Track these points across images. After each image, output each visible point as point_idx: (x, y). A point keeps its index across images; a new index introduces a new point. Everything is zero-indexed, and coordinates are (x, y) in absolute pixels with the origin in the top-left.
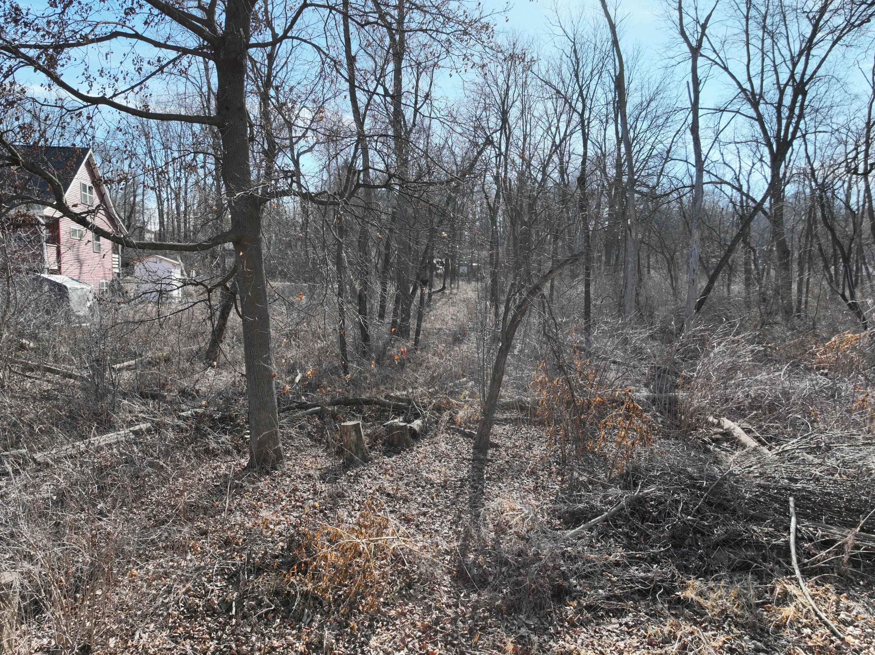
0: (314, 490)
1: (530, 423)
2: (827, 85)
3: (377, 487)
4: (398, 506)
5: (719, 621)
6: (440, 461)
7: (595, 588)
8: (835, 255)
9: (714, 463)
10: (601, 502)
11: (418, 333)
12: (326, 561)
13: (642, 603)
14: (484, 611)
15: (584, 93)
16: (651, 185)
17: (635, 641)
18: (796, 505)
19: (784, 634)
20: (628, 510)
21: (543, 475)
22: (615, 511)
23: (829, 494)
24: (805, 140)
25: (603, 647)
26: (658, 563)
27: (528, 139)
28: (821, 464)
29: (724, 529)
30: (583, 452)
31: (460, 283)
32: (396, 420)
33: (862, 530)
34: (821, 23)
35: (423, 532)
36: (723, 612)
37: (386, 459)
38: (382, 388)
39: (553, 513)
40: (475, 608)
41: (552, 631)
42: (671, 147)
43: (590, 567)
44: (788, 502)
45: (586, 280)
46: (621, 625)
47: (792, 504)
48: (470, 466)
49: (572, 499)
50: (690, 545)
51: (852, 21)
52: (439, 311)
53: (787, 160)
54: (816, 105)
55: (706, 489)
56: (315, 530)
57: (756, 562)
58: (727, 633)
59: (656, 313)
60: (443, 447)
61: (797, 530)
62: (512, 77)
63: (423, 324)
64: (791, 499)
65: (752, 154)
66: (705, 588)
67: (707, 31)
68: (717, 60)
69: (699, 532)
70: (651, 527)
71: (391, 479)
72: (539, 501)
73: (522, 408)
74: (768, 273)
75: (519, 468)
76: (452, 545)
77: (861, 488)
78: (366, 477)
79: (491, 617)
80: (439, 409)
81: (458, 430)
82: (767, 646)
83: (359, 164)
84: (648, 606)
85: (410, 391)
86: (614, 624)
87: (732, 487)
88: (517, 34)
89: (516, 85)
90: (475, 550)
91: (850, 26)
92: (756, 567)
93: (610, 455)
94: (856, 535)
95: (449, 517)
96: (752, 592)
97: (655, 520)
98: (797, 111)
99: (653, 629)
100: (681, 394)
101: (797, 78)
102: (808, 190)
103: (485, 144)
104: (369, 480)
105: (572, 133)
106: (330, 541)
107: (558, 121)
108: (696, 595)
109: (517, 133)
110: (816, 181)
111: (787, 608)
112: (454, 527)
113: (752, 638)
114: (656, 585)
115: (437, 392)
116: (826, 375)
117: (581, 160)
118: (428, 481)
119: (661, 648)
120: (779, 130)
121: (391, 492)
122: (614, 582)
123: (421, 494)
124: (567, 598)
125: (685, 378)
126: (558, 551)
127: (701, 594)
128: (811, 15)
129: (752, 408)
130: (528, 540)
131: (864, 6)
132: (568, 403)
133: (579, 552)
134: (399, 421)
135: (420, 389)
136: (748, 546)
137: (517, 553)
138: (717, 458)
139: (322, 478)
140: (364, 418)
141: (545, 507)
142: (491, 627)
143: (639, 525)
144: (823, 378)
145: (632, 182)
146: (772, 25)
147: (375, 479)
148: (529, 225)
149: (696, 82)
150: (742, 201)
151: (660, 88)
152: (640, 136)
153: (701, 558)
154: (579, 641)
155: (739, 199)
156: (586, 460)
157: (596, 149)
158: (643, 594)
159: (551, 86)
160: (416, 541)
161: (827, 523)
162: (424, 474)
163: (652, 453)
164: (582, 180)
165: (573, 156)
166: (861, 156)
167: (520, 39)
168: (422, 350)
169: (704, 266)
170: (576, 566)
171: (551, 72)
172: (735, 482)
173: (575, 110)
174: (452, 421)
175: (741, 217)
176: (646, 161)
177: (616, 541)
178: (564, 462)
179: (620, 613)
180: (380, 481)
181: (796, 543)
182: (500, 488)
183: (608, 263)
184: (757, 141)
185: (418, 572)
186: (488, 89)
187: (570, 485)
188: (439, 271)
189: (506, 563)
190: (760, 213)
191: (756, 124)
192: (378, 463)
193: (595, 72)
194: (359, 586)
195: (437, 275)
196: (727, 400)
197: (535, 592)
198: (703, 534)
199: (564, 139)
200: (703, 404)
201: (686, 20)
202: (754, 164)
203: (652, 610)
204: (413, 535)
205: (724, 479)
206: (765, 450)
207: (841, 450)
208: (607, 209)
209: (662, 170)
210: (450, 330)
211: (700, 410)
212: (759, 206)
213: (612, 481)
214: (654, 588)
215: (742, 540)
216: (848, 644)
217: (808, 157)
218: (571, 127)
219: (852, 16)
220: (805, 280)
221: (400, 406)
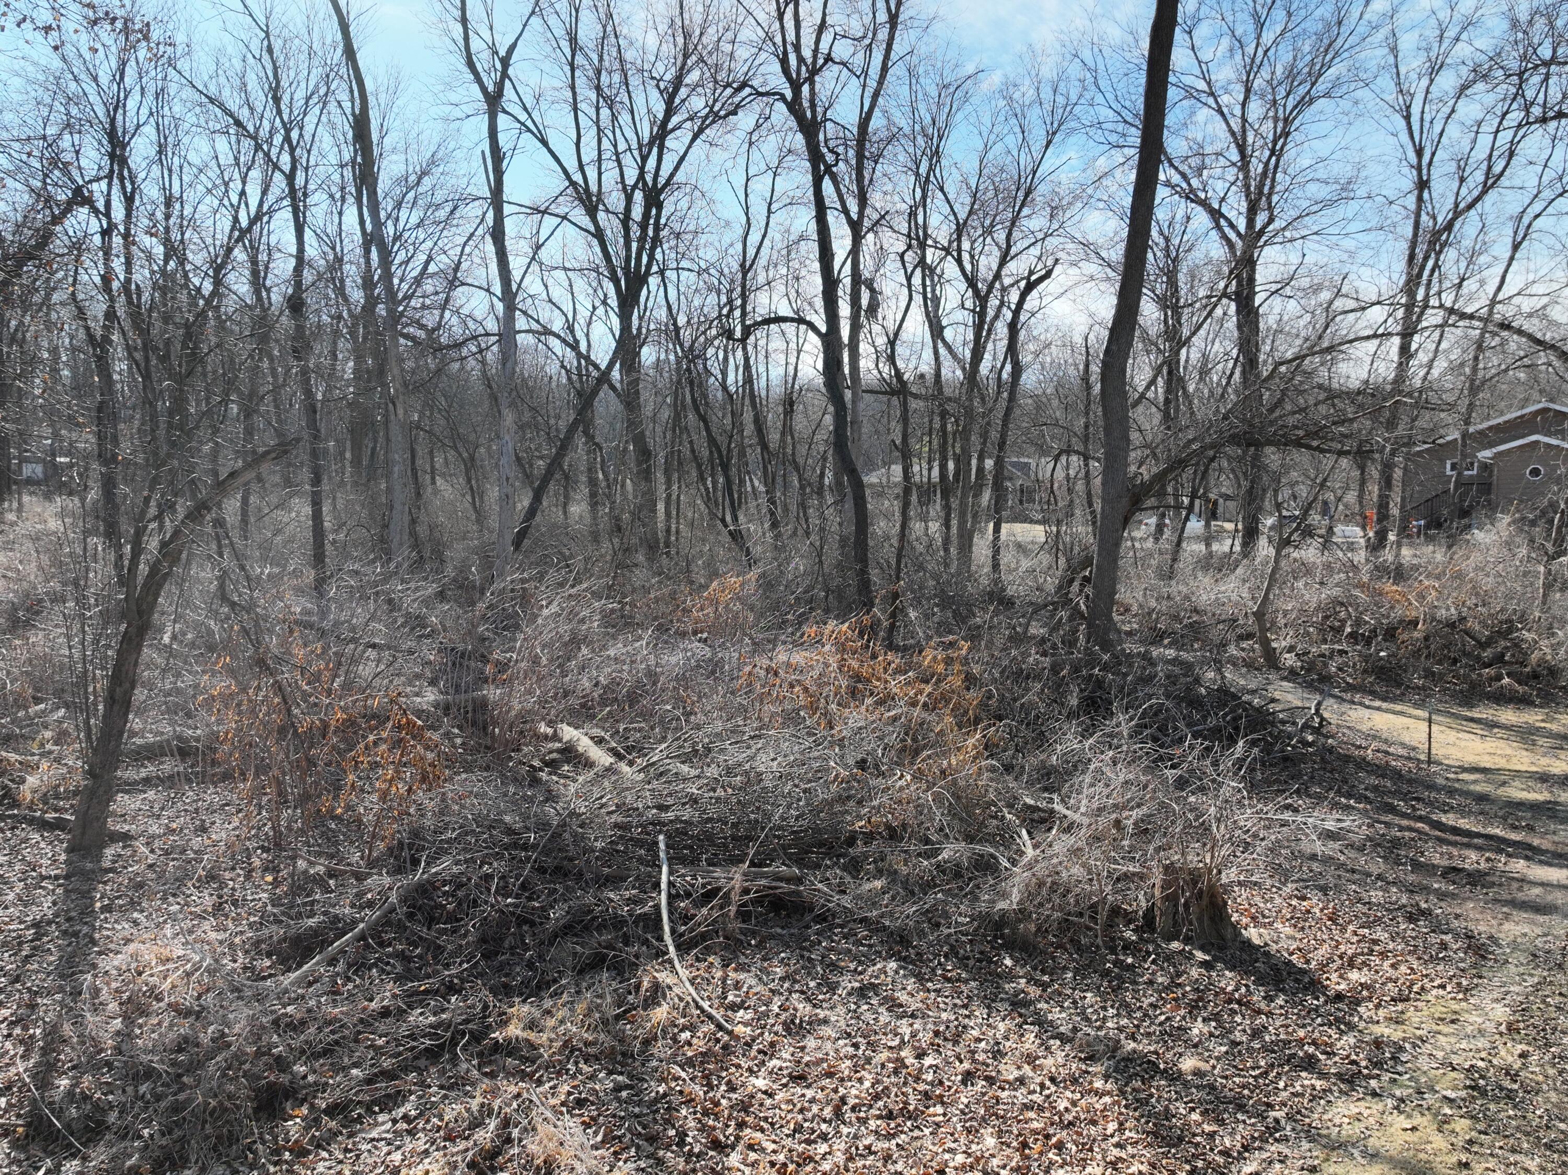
1: (204, 779)
2: (688, 198)
5: (560, 1062)
7: (343, 1068)
8: (711, 460)
9: (547, 800)
10: (353, 906)
13: (433, 1070)
15: (294, 135)
16: (430, 325)
17: (421, 1143)
18: (667, 846)
19: (655, 1051)
20: (402, 911)
21: (233, 880)
22: (379, 918)
23: (710, 820)
24: (663, 280)
26: (458, 992)
27: (177, 206)
28: (699, 777)
29: (566, 906)
30: (318, 820)
33: (752, 864)
34: (677, 101)
36: (566, 1044)
39: (256, 947)
42: (460, 263)
43: (333, 1032)
44: (657, 843)
45: (314, 494)
46: (395, 1122)
47: (662, 846)
48: (59, 891)
49: (293, 912)
50: (511, 948)
51: (716, 108)
53: (642, 306)
54: (677, 227)
55: (534, 847)
57: (614, 949)
58: (573, 1076)
59: (447, 553)
61: (671, 884)
64: (661, 837)
65: (591, 291)
66: (537, 1014)
67: (511, 71)
68: (529, 123)
69: (526, 921)
70: (444, 931)
72: (225, 930)
73: (184, 751)
74: (623, 486)
75: (179, 873)
76: (13, 1070)
77: (750, 803)
81: (26, 817)
82: (631, 1076)
84: (443, 1072)
86: (383, 1125)
87: (575, 835)
89: (142, 93)
90: (74, 1067)
91: (715, 116)
92: (615, 956)
93: (369, 818)
94: (745, 874)
95: (5, 1012)
96: (608, 999)
97: (453, 918)
98: (650, 233)
99: (452, 1110)
100: (493, 693)
101: (649, 178)
102: (672, 357)
103: (73, 201)
105: (270, 212)
107: (244, 181)
108: (524, 1029)
110: (681, 346)
111: (658, 1009)
112: (17, 1030)
113: (610, 1073)
114: (456, 1031)
116: (705, 640)
117: (293, 262)
119: (467, 1139)
120: (628, 259)
122: (381, 1047)
124: (288, 1105)
125: (498, 663)
126: (266, 1019)
127: (532, 1025)
128: (662, 86)
129: (604, 702)
130: (198, 1014)
131: (729, 91)
132: (282, 731)
133: (309, 1011)
136: (600, 928)
137: (174, 1046)
138: (550, 791)
141: (237, 940)
143: (425, 932)
144: (701, 645)
145: (395, 317)
146: (610, 86)
148: (181, 378)
149: (497, 155)
150: (579, 367)
151: (439, 155)
152: (406, 234)
153: (530, 965)
155: (575, 363)
156: (322, 834)
157: (327, 249)
158: (433, 1054)
159: (223, 108)
161: (709, 864)
163: (443, 800)
164: (296, 304)
166: (737, 313)
169: (525, 472)
170: (303, 1037)
171: (222, 80)
172: (581, 826)
173: (276, 167)
175: (579, 394)
176: (418, 281)
177: (383, 970)
178: (277, 845)
179: (389, 1102)
181: (669, 904)
182: (135, 923)
183: (356, 462)
184: (596, 270)
186: (74, 85)
187: (292, 886)
189: (149, 1073)
190: (606, 386)
191: (595, 242)
193: (315, 99)
196: (566, 694)
197: (217, 1113)
198: (532, 924)
199: (258, 217)
200: (530, 706)
201: (476, 44)
202: (594, 308)
203: (450, 1077)
205: (563, 825)
206: (624, 768)
207: (722, 751)
208: (351, 364)
209: (447, 301)
211: (524, 717)
212: (604, 377)
213: (373, 863)
214: (453, 1038)
215: (595, 918)
216: (737, 1038)
217: (669, 307)
219: (715, 101)
220: (674, 497)
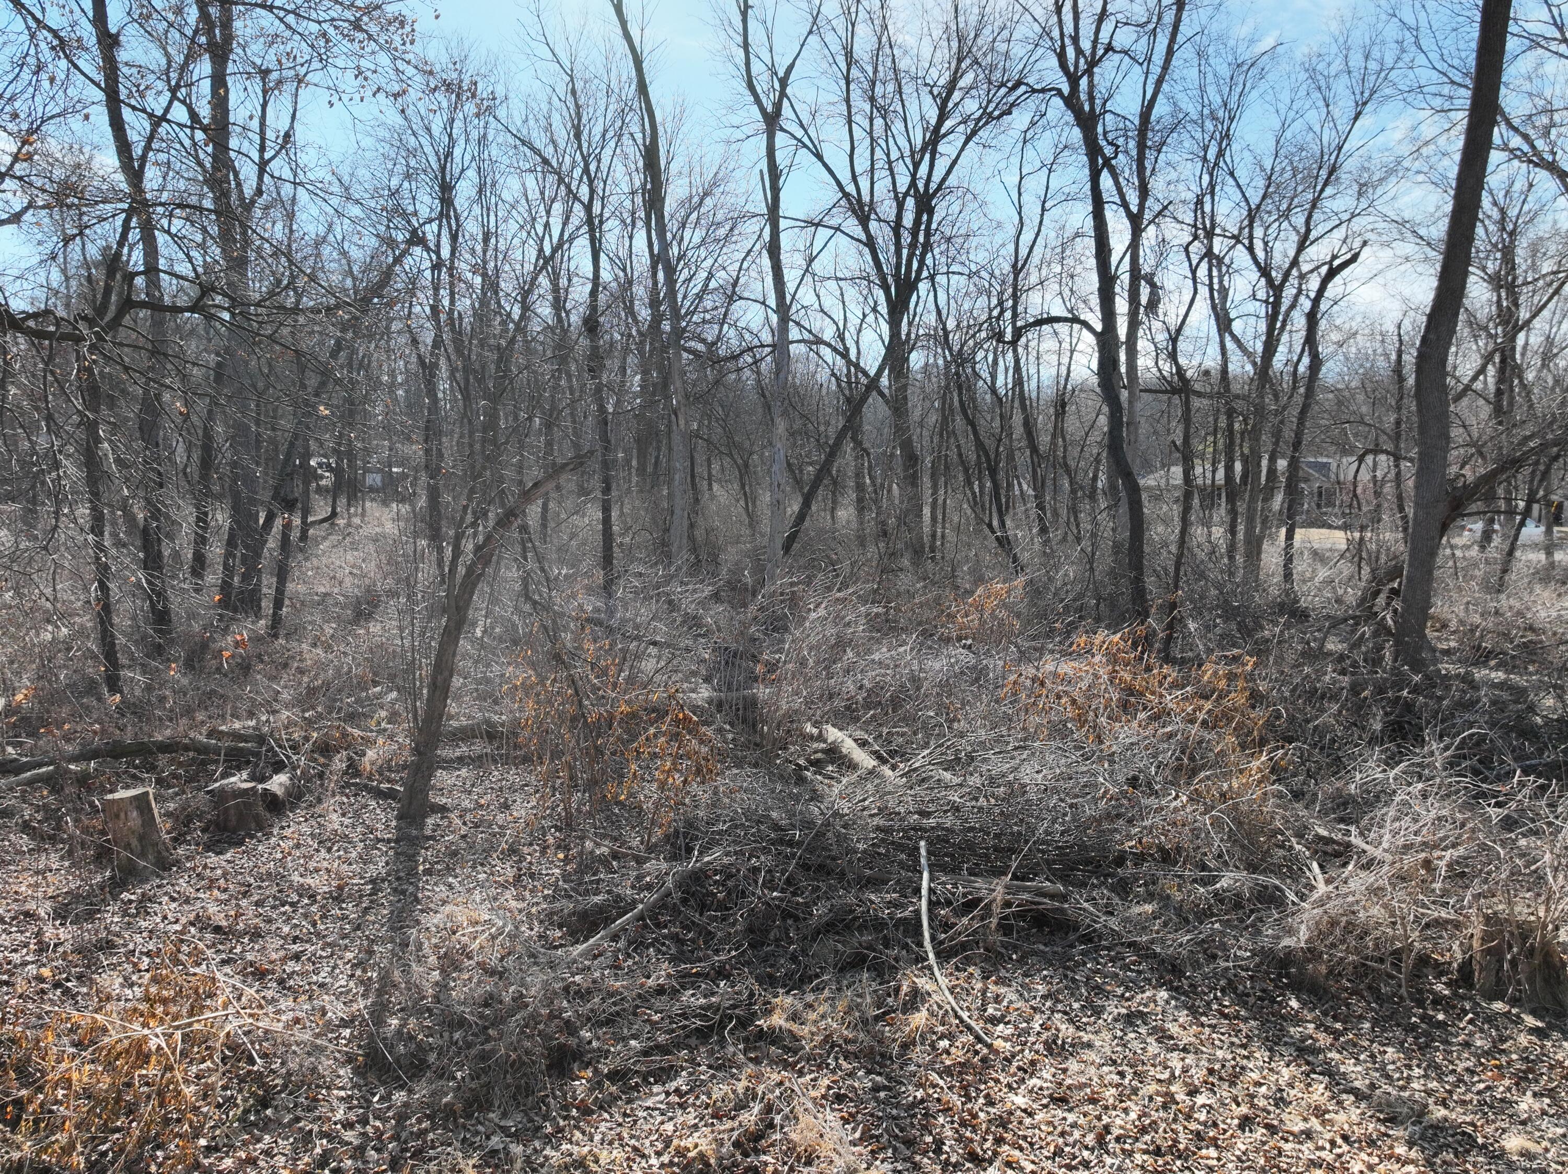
0: (39, 942)
1: (507, 761)
2: (959, 202)
3: (192, 917)
4: (238, 949)
5: (821, 1055)
6: (329, 850)
7: (624, 1039)
8: (979, 463)
9: (812, 799)
10: (633, 887)
11: (278, 604)
12: (69, 1088)
13: (703, 1050)
14: (419, 1121)
15: (593, 167)
16: (710, 339)
17: (691, 1117)
18: (929, 852)
19: (914, 1056)
20: (677, 896)
21: (530, 854)
22: (657, 900)
23: (972, 829)
24: (933, 285)
25: (638, 1138)
26: (727, 977)
27: (493, 241)
28: (961, 785)
29: (828, 904)
30: (603, 805)
31: (368, 504)
32: (233, 779)
33: (1015, 877)
34: (950, 105)
35: (295, 993)
36: (827, 1038)
37: (212, 859)
38: (200, 716)
39: (549, 918)
40: (401, 1118)
41: (549, 1130)
42: (738, 278)
43: (615, 1004)
44: (918, 849)
45: (604, 501)
46: (668, 1094)
47: (923, 852)
48: (391, 853)
49: (582, 889)
50: (777, 940)
51: (990, 109)
52: (324, 560)
53: (911, 312)
54: (948, 232)
55: (799, 844)
56: (42, 1026)
57: (874, 950)
58: (833, 1072)
59: (722, 556)
60: (335, 821)
61: (931, 891)
62: (458, 124)
63: (291, 587)
64: (922, 843)
65: (861, 299)
66: (800, 1007)
67: (789, 91)
68: (806, 140)
69: (790, 915)
70: (715, 918)
71: (224, 897)
72: (524, 900)
73: (491, 735)
74: (889, 491)
75: (486, 845)
76: (355, 1006)
77: (1013, 814)
78: (165, 899)
79: (433, 1129)
80: (325, 749)
81: (366, 786)
82: (889, 1079)
83: (136, 259)
84: (711, 1053)
85: (264, 718)
86: (657, 1096)
87: (838, 835)
88: (466, 45)
89: (467, 141)
90: (402, 1010)
91: (987, 117)
92: (875, 958)
93: (648, 806)
94: (1006, 887)
95: (349, 955)
96: (869, 1000)
97: (722, 906)
98: (921, 239)
99: (720, 1091)
100: (762, 692)
101: (921, 186)
102: (941, 362)
103: (410, 242)
104: (174, 905)
105: (571, 240)
106: (78, 1045)
107: (548, 212)
108: (787, 1020)
109: (472, 228)
110: (950, 350)
111: (917, 1015)
112: (359, 972)
113: (869, 1072)
114: (725, 1015)
115: (320, 716)
116: (970, 647)
117: (589, 286)
118: (303, 891)
119: (733, 1118)
120: (898, 266)
121: (224, 923)
122: (657, 1023)
123: (289, 918)
124: (576, 1066)
125: (767, 663)
126: (558, 986)
127: (794, 1017)
128: (935, 92)
129: (868, 706)
130: (501, 975)
131: (1003, 90)
132: (574, 719)
133: (594, 982)
134: (239, 780)
135: (285, 714)
136: (863, 927)
137: (481, 1001)
138: (815, 791)
139: (61, 914)
140: (159, 781)
141: (534, 910)
142: (433, 1148)
143: (696, 917)
144: (965, 652)
145: (679, 333)
146: (884, 96)
147: (187, 901)
148: (495, 398)
149: (774, 172)
150: (848, 375)
151: (720, 176)
152: (690, 253)
153: (794, 958)
154: (597, 1138)
155: (845, 371)
156: (607, 818)
157: (617, 270)
158: (703, 1034)
159: (533, 149)
160: (278, 1012)
161: (970, 874)
162: (296, 878)
163: (715, 794)
164: (591, 325)
165: (575, 280)
166: (1008, 315)
167: (472, 55)
168: (288, 636)
169: (795, 479)
170: (589, 1006)
171: (531, 122)
172: (844, 827)
173: (576, 198)
174: (353, 768)
175: (848, 400)
176: (700, 297)
177: (659, 951)
178: (569, 825)
179: (665, 1074)
180: (199, 904)
181: (930, 911)
182: (451, 887)
183: (641, 470)
184: (867, 278)
185: (284, 1071)
186: (413, 139)
187: (580, 864)
188: (323, 482)
189: (462, 1023)
190: (874, 393)
191: (866, 251)
192: (194, 869)
193: (611, 133)
194: (148, 1125)
195: (319, 490)
196: (831, 696)
197: (516, 1066)
198: (796, 919)
199: (560, 245)
200: (797, 706)
201: (757, 67)
202: (865, 316)
203: (718, 1059)
204: (273, 1001)
205: (827, 824)
206: (886, 771)
207: (985, 760)
208: (638, 377)
209: (725, 315)
210: (347, 597)
211: (792, 717)
212: (874, 383)
213: (651, 849)
214: (721, 1021)
215: (855, 919)
216: (997, 1052)
217: (939, 312)
218: (571, 228)
219: (989, 102)
220: (940, 501)
221: (242, 749)
